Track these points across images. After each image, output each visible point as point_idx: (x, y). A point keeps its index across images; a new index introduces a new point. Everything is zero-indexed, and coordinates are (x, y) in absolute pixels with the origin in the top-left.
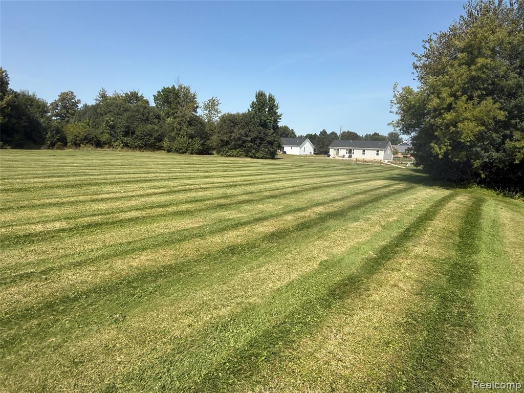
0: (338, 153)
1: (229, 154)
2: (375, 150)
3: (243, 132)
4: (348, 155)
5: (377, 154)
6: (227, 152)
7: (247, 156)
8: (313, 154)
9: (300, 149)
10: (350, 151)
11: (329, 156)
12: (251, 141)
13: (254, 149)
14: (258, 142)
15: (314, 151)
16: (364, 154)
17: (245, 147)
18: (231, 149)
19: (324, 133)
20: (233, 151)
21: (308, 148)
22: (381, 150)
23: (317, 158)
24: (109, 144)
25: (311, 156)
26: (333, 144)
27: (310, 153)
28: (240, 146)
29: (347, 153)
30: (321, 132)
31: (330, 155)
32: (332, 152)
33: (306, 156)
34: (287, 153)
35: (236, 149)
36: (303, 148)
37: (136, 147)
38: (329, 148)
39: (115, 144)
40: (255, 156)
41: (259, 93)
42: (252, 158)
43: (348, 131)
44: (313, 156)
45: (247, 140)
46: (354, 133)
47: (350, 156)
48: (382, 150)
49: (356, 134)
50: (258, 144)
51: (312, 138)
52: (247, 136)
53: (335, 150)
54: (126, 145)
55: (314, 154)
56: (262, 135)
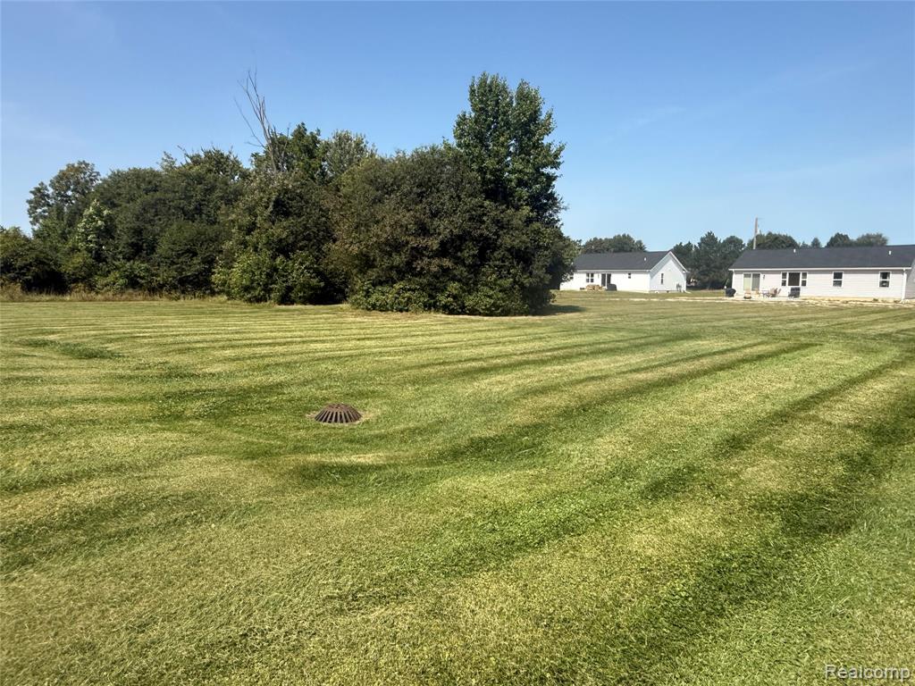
0: (756, 286)
1: (372, 300)
2: (876, 272)
3: (406, 218)
4: (788, 289)
5: (884, 284)
6: (368, 294)
7: (431, 306)
8: (684, 288)
9: (652, 277)
10: (794, 279)
11: (731, 293)
12: (443, 251)
13: (454, 279)
14: (469, 252)
15: (688, 282)
16: (838, 284)
17: (420, 274)
18: (381, 283)
19: (709, 240)
20: (386, 289)
21: (673, 276)
22: (895, 272)
23: (698, 299)
24: (86, 280)
25: (681, 294)
26: (738, 261)
27: (678, 286)
28: (406, 271)
29: (784, 284)
30: (702, 239)
31: (734, 291)
32: (739, 282)
33: (668, 294)
34: (618, 289)
35: (390, 281)
36: (658, 276)
37: (161, 286)
38: (731, 273)
39: (101, 281)
40: (463, 307)
41: (483, 82)
42: (452, 312)
43: (770, 234)
44: (684, 294)
45: (426, 248)
46: (786, 237)
47: (795, 293)
48: (902, 272)
49: (790, 238)
50: (469, 261)
51: (682, 253)
52: (423, 230)
53: (746, 276)
54: (133, 283)
55: (687, 287)
56: (487, 230)
